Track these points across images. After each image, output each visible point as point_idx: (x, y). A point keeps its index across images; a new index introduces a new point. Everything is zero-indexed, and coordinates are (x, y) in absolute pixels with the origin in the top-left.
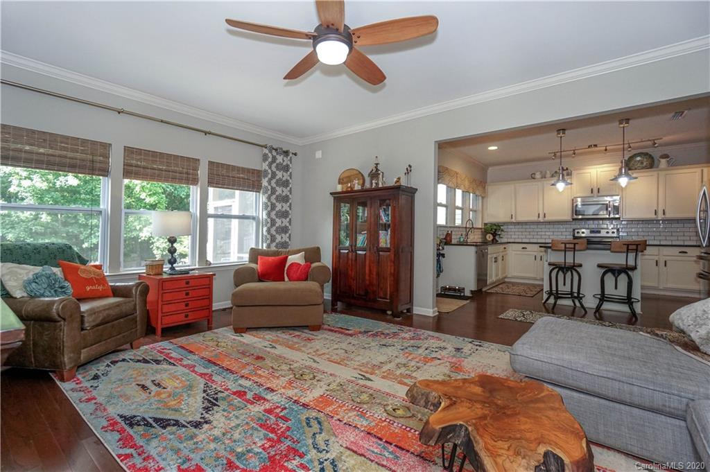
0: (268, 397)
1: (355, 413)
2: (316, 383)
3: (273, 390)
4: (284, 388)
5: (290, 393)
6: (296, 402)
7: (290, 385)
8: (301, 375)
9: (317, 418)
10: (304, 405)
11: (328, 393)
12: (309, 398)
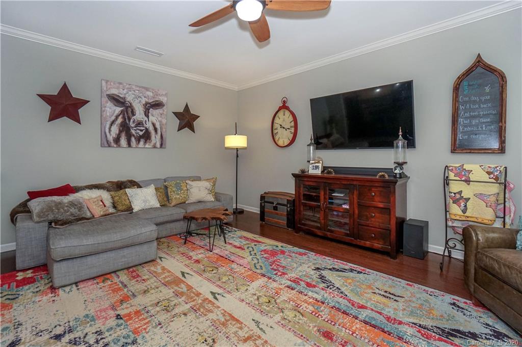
0: (289, 283)
1: (235, 270)
2: (257, 292)
3: (288, 287)
4: (281, 289)
5: (275, 285)
6: (270, 278)
7: (277, 291)
8: (269, 302)
9: (257, 269)
10: (264, 275)
11: (248, 283)
12: (262, 281)
